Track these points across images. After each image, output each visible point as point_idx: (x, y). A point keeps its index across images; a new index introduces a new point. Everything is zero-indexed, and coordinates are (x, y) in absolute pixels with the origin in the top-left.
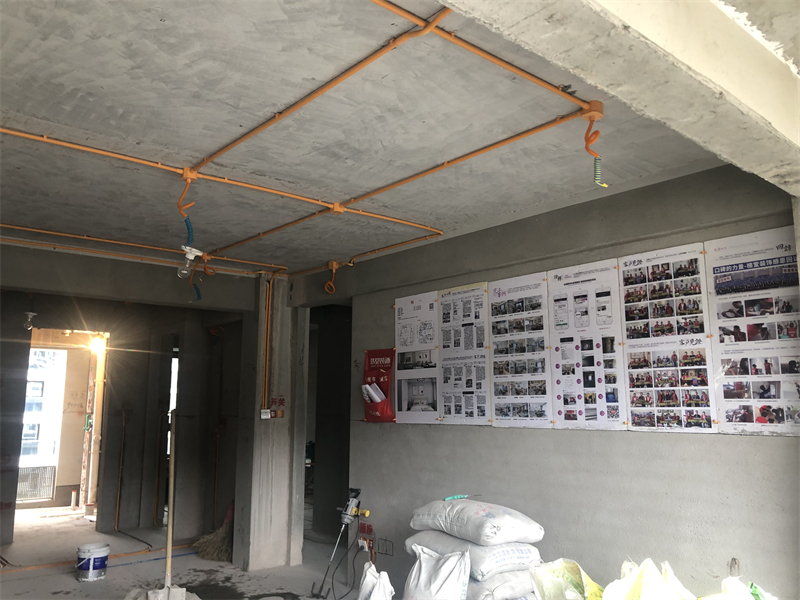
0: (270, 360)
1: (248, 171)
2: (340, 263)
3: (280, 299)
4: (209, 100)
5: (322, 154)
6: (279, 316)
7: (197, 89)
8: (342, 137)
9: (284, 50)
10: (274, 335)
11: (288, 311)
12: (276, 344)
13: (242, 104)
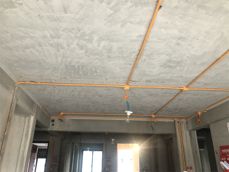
0: (184, 151)
1: (145, 82)
2: (201, 112)
3: (184, 128)
4: (114, 57)
5: (165, 67)
6: (184, 134)
7: (107, 54)
8: (168, 58)
9: (122, 27)
10: (183, 142)
11: (188, 132)
12: (185, 145)
13: (124, 55)
